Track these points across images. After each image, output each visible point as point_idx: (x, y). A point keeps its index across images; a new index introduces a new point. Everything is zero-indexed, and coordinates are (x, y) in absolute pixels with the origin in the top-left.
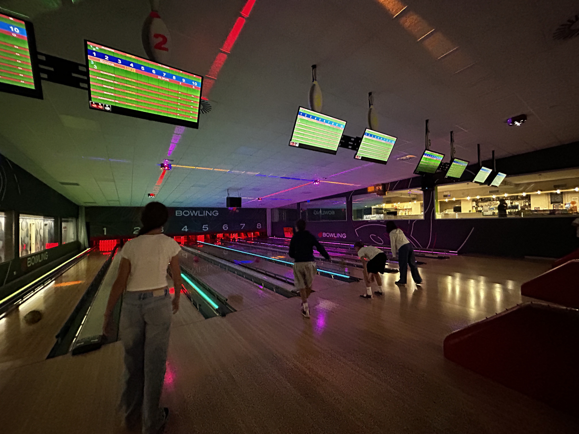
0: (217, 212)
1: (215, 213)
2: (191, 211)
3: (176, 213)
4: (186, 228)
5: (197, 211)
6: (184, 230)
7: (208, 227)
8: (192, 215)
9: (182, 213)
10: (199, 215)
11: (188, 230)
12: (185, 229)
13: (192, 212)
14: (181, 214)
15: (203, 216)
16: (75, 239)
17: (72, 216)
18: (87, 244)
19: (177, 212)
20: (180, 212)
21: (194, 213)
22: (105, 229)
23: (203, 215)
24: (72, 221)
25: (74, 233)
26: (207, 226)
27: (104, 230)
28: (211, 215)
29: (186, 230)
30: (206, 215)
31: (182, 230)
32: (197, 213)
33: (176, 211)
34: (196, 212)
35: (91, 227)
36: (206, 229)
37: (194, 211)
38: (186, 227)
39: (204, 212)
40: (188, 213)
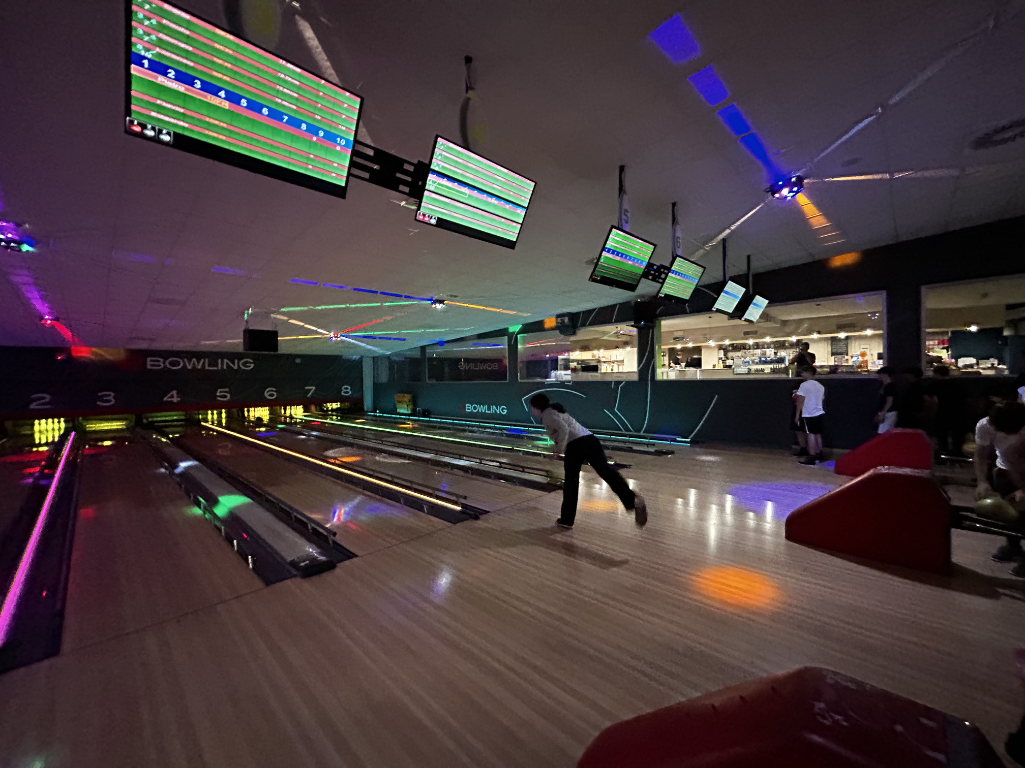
0: (249, 362)
1: (245, 364)
3: (149, 363)
4: (175, 395)
6: (171, 399)
7: (229, 393)
8: (189, 367)
9: (164, 363)
10: (207, 367)
11: (179, 399)
13: (190, 362)
14: (160, 366)
15: (217, 369)
19: (152, 361)
20: (158, 361)
23: (217, 366)
26: (224, 392)
28: (236, 367)
29: (176, 399)
30: (225, 367)
31: (165, 399)
33: (149, 359)
34: (198, 362)
36: (225, 397)
37: (194, 360)
38: (175, 392)
39: (220, 361)
40: (179, 363)
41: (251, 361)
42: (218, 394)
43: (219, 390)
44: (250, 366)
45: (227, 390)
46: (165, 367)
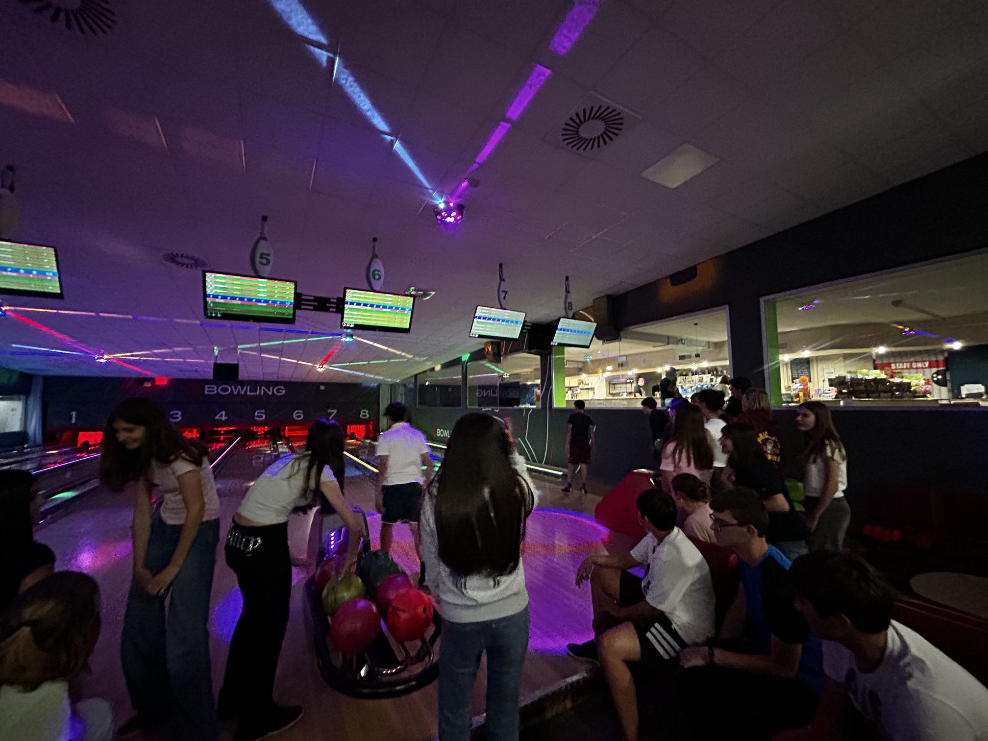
0: (281, 389)
1: (278, 391)
2: (233, 387)
3: (206, 389)
4: (224, 416)
5: (245, 387)
8: (235, 393)
9: (217, 390)
10: (248, 393)
11: (226, 418)
12: (221, 416)
13: (236, 389)
14: (214, 391)
15: (256, 396)
16: (21, 429)
20: (213, 388)
21: (239, 390)
22: (73, 413)
23: (256, 392)
24: (19, 400)
26: (263, 413)
27: (72, 416)
28: (270, 393)
30: (262, 393)
31: (217, 417)
32: (243, 391)
33: (206, 386)
34: (242, 389)
35: (50, 410)
36: (261, 416)
37: (239, 387)
38: (224, 413)
39: (258, 388)
40: (227, 390)
41: (283, 388)
42: (256, 414)
43: (257, 412)
44: (281, 392)
45: (263, 411)
46: (218, 392)
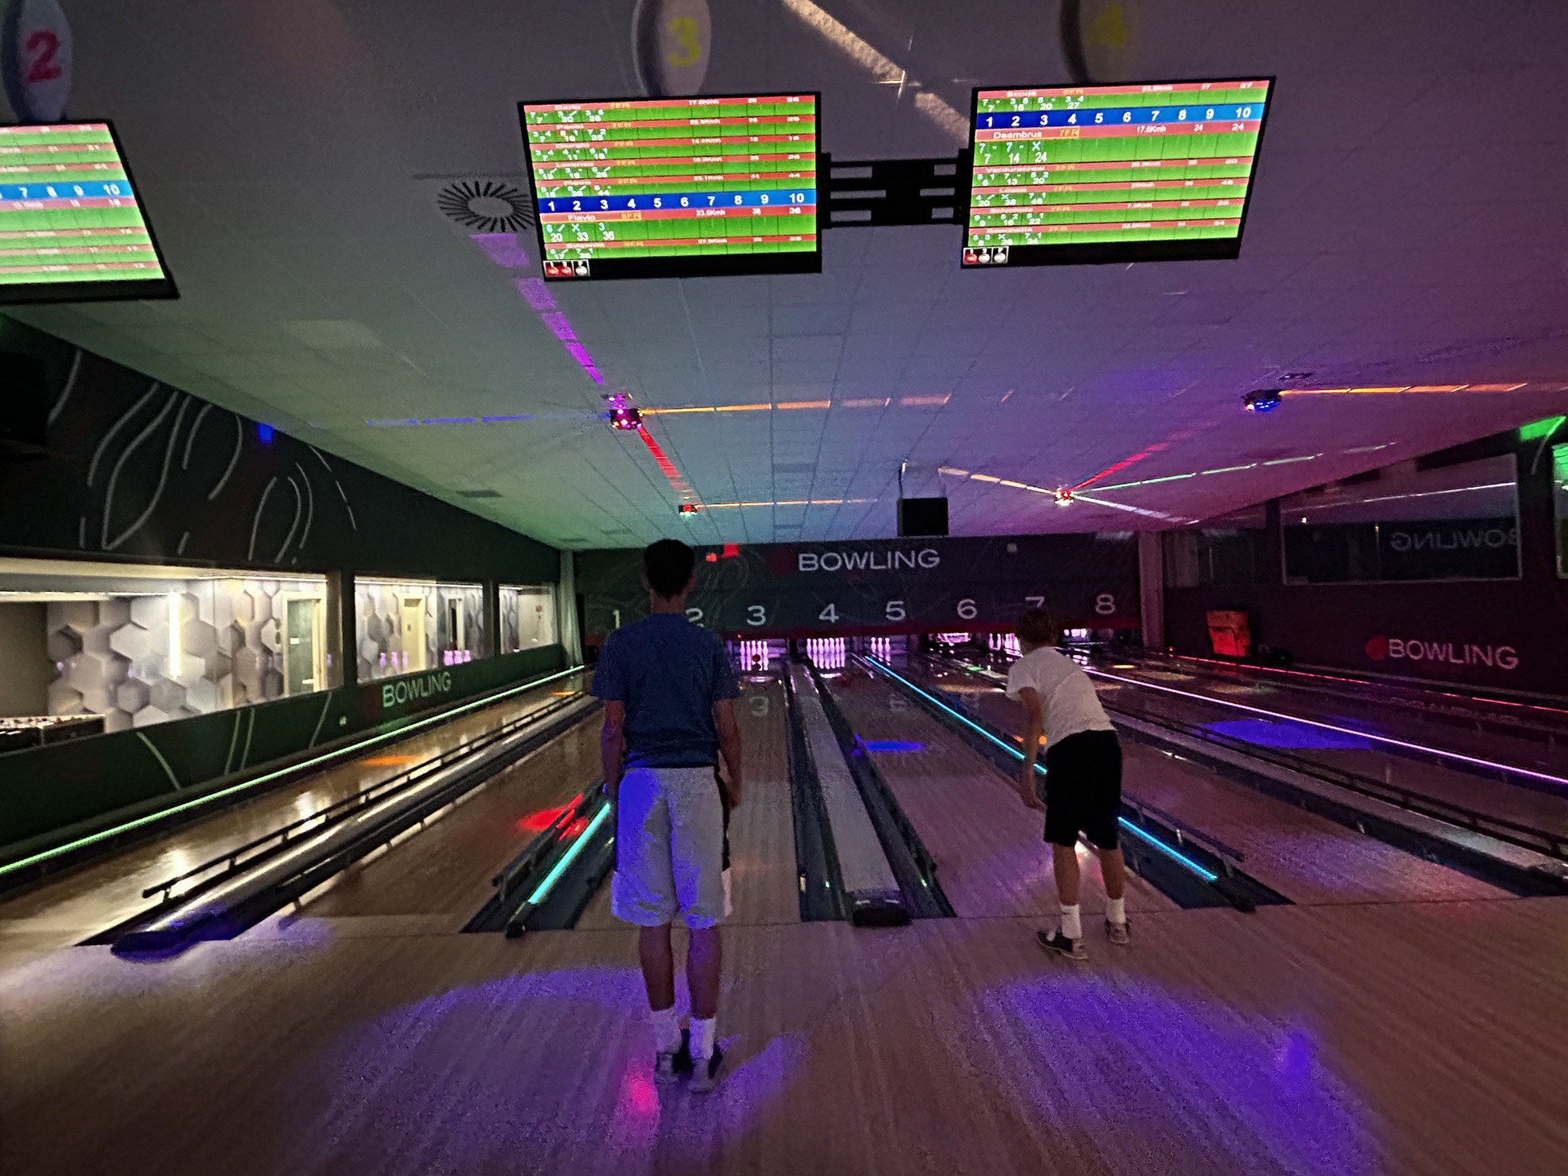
0: (932, 555)
1: (925, 560)
2: (845, 555)
3: (801, 562)
4: (833, 612)
5: (866, 554)
6: (827, 618)
7: (904, 607)
8: (850, 567)
9: (819, 562)
10: (873, 567)
11: (837, 618)
12: (828, 614)
13: (850, 557)
14: (813, 566)
15: (886, 571)
16: (556, 641)
17: (547, 581)
18: (578, 656)
19: (805, 559)
20: (812, 559)
21: (855, 561)
22: (617, 613)
23: (886, 564)
24: (548, 592)
25: (552, 624)
26: (897, 606)
27: (615, 617)
28: (912, 565)
29: (833, 618)
30: (897, 565)
31: (821, 617)
32: (864, 561)
33: (801, 556)
34: (861, 558)
35: (586, 607)
36: (897, 614)
37: (856, 555)
38: (832, 607)
39: (889, 555)
40: (836, 561)
41: (936, 553)
42: (888, 610)
43: (890, 604)
44: (933, 562)
45: (901, 603)
